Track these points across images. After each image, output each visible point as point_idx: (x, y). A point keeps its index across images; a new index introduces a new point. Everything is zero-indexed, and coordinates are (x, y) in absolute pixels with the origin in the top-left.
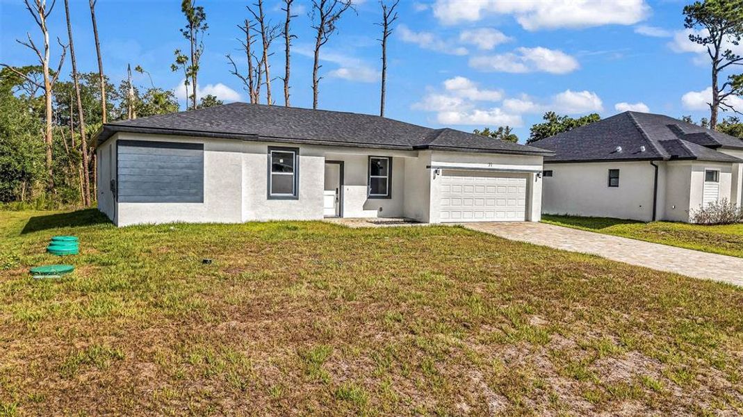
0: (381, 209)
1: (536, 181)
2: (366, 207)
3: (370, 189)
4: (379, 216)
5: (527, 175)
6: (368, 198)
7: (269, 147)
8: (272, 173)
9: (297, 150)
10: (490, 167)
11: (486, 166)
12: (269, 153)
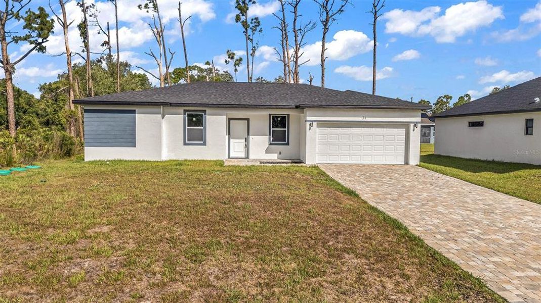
0: (280, 153)
1: (414, 130)
2: (267, 152)
3: (271, 139)
4: (278, 159)
5: (406, 125)
6: (270, 145)
7: (184, 110)
8: (187, 128)
9: (205, 111)
10: (364, 120)
11: (361, 119)
12: (185, 114)
